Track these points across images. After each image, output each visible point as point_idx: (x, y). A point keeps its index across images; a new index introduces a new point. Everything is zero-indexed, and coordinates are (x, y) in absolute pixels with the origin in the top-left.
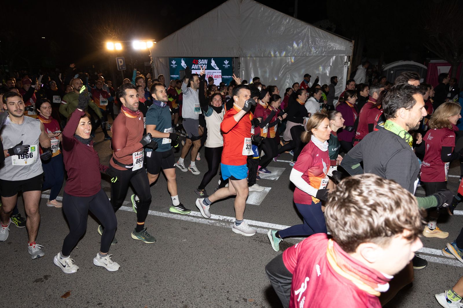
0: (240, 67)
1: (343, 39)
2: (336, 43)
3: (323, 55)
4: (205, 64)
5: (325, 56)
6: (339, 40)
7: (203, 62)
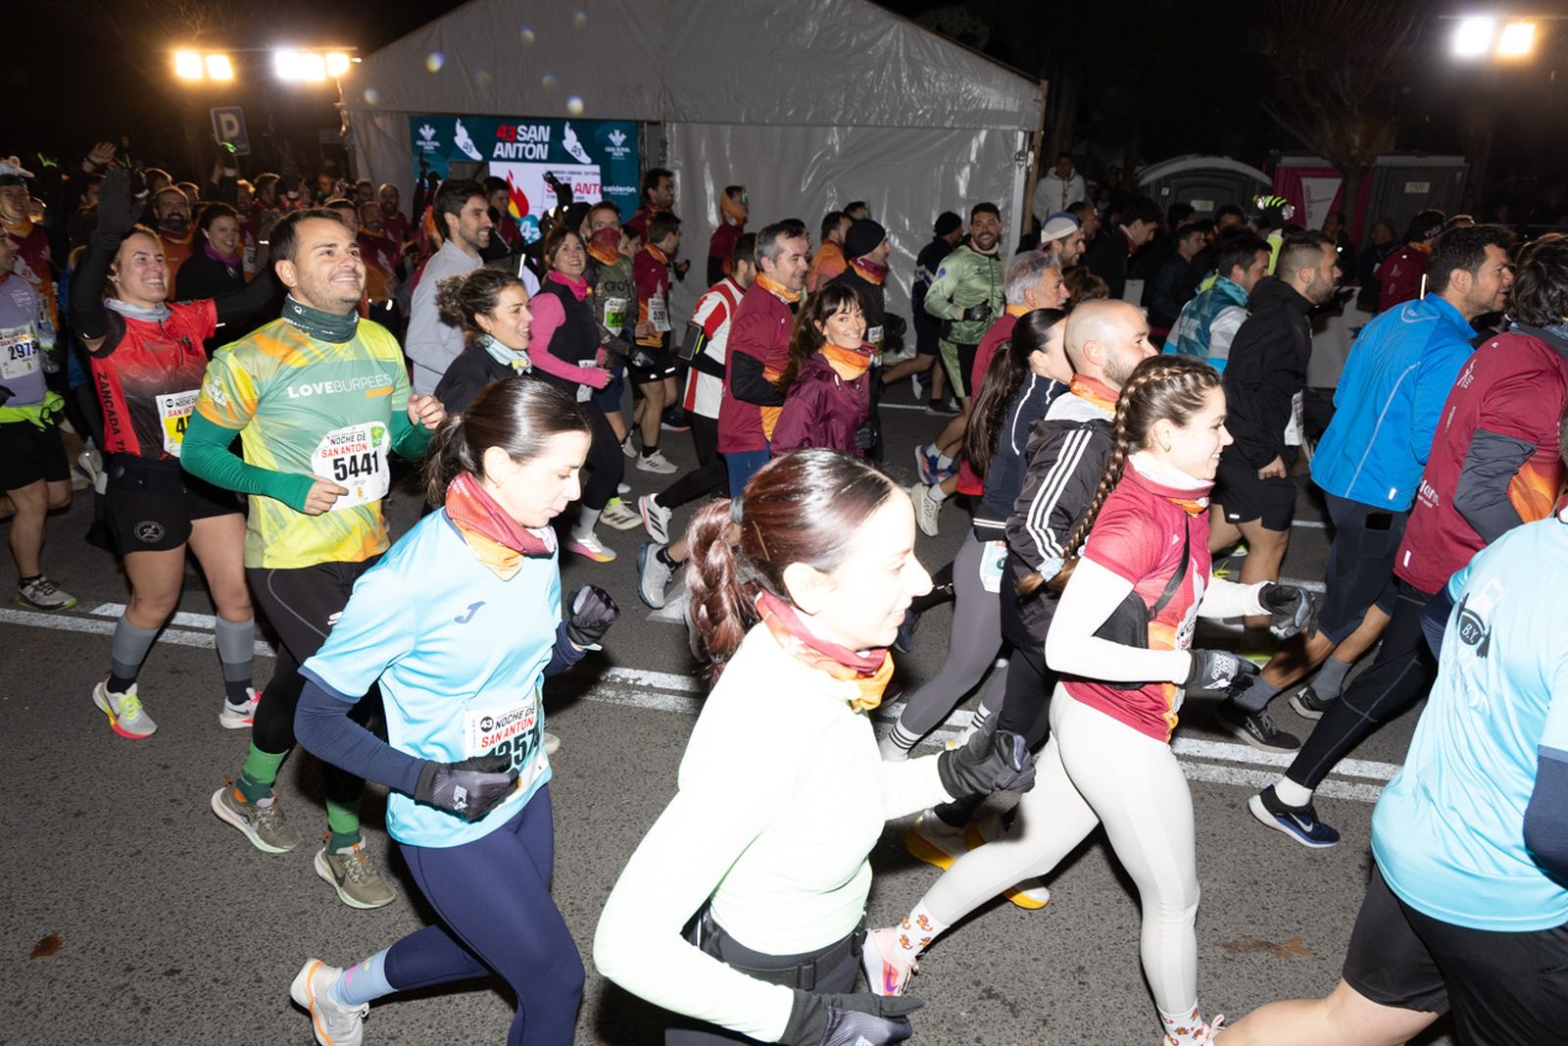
0: (665, 155)
1: (1010, 74)
2: (989, 86)
3: (948, 124)
4: (543, 142)
5: (953, 128)
6: (1000, 75)
7: (535, 136)
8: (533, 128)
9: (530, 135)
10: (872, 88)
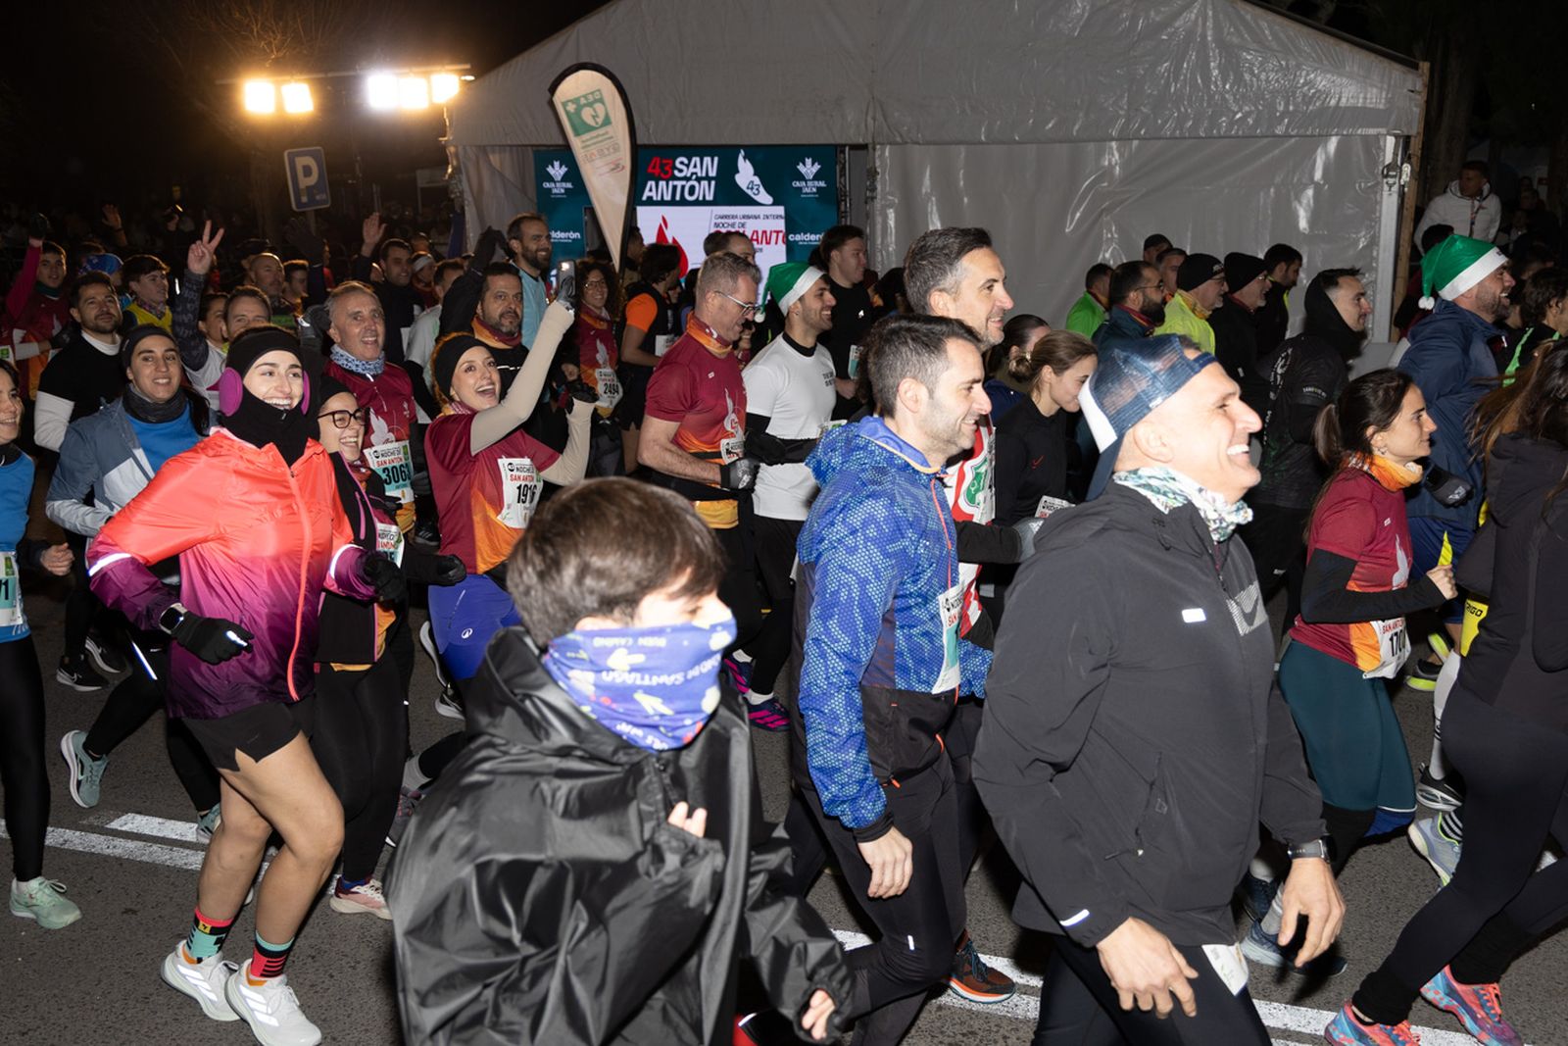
0: (873, 189)
1: (1373, 57)
2: (1340, 75)
3: (1280, 130)
4: (708, 178)
5: (1286, 136)
6: (1356, 59)
7: (698, 170)
8: (696, 159)
9: (692, 170)
10: (1168, 85)
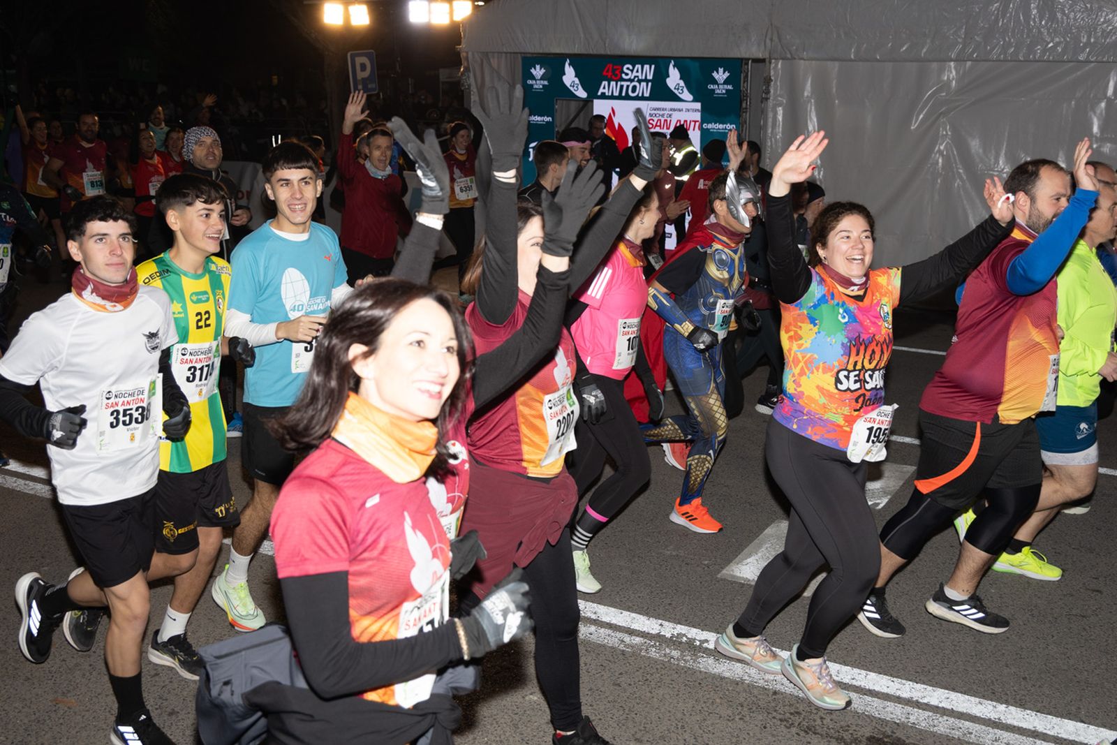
0: (768, 92)
3: (1082, 57)
4: (646, 80)
5: (1087, 62)
7: (639, 74)
8: (638, 66)
9: (635, 74)
10: (997, 21)
